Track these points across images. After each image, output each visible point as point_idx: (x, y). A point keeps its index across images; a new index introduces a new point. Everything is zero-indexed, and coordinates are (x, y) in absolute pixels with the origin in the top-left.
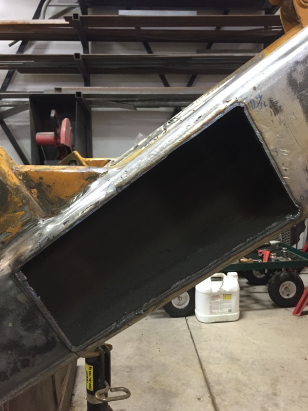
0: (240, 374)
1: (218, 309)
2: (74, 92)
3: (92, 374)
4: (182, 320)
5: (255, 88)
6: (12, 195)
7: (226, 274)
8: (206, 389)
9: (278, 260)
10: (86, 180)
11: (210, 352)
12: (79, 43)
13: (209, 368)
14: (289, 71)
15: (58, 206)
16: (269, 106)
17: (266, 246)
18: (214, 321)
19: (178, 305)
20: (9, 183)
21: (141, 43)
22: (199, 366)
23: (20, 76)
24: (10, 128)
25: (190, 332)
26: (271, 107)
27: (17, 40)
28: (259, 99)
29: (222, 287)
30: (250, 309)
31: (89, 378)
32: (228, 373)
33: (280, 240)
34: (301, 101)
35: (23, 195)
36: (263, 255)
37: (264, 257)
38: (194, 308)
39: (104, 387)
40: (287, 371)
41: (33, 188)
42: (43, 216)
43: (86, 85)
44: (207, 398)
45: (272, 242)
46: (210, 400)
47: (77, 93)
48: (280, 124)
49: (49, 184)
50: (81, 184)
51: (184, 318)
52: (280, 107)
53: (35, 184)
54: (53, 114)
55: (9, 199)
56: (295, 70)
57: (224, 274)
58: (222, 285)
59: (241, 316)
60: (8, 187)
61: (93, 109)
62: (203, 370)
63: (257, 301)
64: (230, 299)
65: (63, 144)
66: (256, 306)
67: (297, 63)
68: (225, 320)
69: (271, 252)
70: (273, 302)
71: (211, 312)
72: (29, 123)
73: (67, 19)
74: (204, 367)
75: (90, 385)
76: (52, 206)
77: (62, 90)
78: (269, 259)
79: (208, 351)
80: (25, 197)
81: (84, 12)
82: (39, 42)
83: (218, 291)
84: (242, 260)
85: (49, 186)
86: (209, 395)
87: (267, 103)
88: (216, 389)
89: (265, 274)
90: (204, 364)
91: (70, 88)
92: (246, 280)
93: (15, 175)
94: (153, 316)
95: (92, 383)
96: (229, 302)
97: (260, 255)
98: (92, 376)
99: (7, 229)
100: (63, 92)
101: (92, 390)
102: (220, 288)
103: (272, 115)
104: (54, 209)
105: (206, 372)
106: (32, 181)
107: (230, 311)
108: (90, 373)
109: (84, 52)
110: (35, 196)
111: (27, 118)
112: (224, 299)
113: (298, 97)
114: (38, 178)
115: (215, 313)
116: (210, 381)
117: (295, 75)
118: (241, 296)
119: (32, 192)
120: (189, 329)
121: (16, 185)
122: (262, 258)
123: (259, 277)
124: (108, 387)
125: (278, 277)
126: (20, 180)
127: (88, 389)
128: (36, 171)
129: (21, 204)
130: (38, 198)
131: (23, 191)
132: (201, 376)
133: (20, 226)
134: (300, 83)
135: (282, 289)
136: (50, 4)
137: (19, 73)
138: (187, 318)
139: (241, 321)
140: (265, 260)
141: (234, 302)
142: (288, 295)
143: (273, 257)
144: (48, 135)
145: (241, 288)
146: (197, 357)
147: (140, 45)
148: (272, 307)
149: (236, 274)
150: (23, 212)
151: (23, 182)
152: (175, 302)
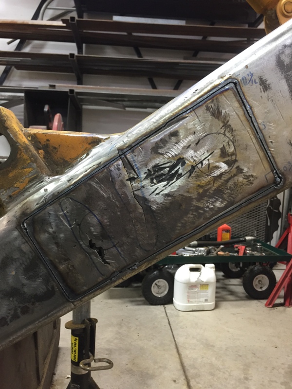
0: (214, 359)
1: (195, 298)
2: (67, 90)
3: (77, 346)
4: (160, 308)
5: (247, 67)
6: (21, 153)
7: (204, 266)
8: (182, 372)
9: (253, 254)
10: (90, 144)
11: (186, 338)
12: (74, 45)
13: (185, 353)
14: (278, 53)
15: (63, 167)
16: (259, 83)
18: (191, 310)
19: (157, 293)
20: (19, 141)
21: (132, 48)
22: (175, 350)
23: (16, 73)
25: (168, 319)
26: (260, 85)
27: (15, 39)
28: (250, 77)
29: (200, 278)
30: (225, 300)
31: (74, 349)
32: (203, 358)
33: (255, 236)
34: (287, 80)
35: (32, 154)
36: (239, 249)
37: (240, 251)
38: (172, 296)
39: (89, 358)
40: (258, 358)
41: (40, 149)
42: (49, 174)
43: (79, 84)
44: (182, 380)
45: (248, 238)
46: (186, 382)
47: (70, 90)
48: (268, 100)
49: (55, 146)
50: (84, 148)
51: (162, 306)
52: (269, 85)
53: (42, 145)
54: (46, 109)
55: (19, 156)
56: (283, 53)
57: (202, 266)
58: (200, 276)
59: (217, 306)
60: (18, 144)
61: (84, 107)
62: (179, 355)
63: (232, 293)
64: (207, 289)
66: (231, 297)
67: (285, 46)
68: (202, 309)
69: (246, 247)
70: (247, 294)
71: (188, 301)
72: (23, 117)
73: (64, 21)
74: (180, 352)
75: (75, 356)
76: (56, 167)
77: (56, 88)
78: (245, 253)
79: (185, 337)
80: (33, 156)
81: (80, 16)
82: (36, 42)
83: (196, 281)
84: (219, 253)
85: (55, 148)
86: (184, 378)
87: (258, 81)
88: (191, 372)
89: (240, 268)
90: (180, 349)
91: (63, 86)
92: (222, 274)
93: (25, 135)
94: (133, 303)
95: (77, 354)
96: (206, 292)
97: (236, 249)
98: (77, 347)
99: (16, 183)
100: (57, 89)
101: (77, 361)
102: (198, 278)
103: (261, 92)
104: (58, 169)
105: (182, 356)
106: (40, 142)
107: (206, 300)
108: (75, 344)
109: (79, 53)
110: (42, 156)
111: (22, 112)
112: (201, 289)
113: (285, 77)
114: (45, 140)
115: (192, 302)
116: (185, 364)
117: (283, 57)
118: (217, 288)
119: (40, 152)
120: (167, 316)
121: (25, 144)
122: (238, 252)
123: (234, 270)
124: (92, 357)
125: (252, 270)
126: (29, 140)
127: (73, 360)
128: (44, 134)
129: (29, 161)
130: (44, 158)
131: (32, 150)
133: (27, 182)
134: (287, 64)
135: (255, 282)
136: (48, 7)
138: (166, 306)
139: (216, 311)
140: (241, 254)
141: (210, 292)
142: (261, 288)
143: (248, 251)
145: (218, 280)
146: (174, 342)
147: (131, 49)
148: (245, 298)
149: (213, 265)
150: (31, 169)
151: (32, 143)
152: (154, 290)
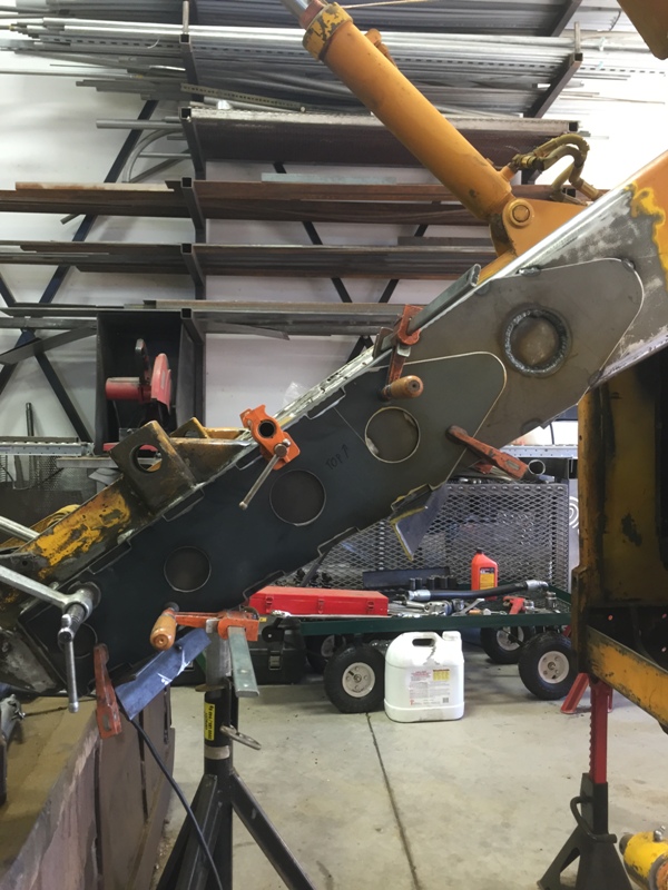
1: (426, 696)
2: (178, 309)
3: (213, 716)
4: (360, 718)
6: (171, 463)
7: (441, 635)
8: (392, 816)
9: (536, 612)
11: (404, 766)
12: (190, 220)
13: (399, 788)
17: (519, 589)
18: (418, 719)
19: (353, 691)
20: (168, 452)
21: (300, 223)
23: (76, 277)
24: (54, 368)
25: (374, 736)
27: (75, 213)
29: (432, 658)
31: (209, 721)
32: (432, 795)
35: (179, 464)
36: (511, 605)
37: (513, 607)
38: (383, 696)
40: (534, 794)
41: (187, 458)
43: (199, 298)
44: (393, 829)
45: (531, 583)
46: (398, 831)
47: (183, 310)
51: (364, 715)
53: (189, 454)
54: (140, 346)
57: (435, 634)
58: (432, 653)
59: (468, 710)
60: (168, 456)
61: (208, 336)
63: (501, 691)
64: (447, 678)
65: (155, 399)
66: (497, 698)
68: (438, 719)
69: (526, 599)
70: (529, 692)
71: (412, 702)
72: (95, 360)
73: (169, 184)
74: (391, 786)
75: (210, 732)
77: (158, 306)
78: (521, 610)
79: (402, 764)
81: (200, 172)
83: (425, 664)
84: (472, 611)
85: (200, 456)
86: (396, 824)
90: (392, 783)
91: (169, 299)
93: (172, 446)
94: (309, 711)
95: (213, 730)
96: (444, 684)
97: (507, 604)
98: (213, 719)
100: (159, 309)
101: (213, 738)
102: (429, 658)
106: (186, 452)
107: (446, 701)
108: (211, 714)
109: (198, 240)
110: (188, 465)
111: (91, 350)
112: (435, 678)
115: (418, 704)
116: (399, 805)
119: (186, 461)
120: (371, 731)
121: (174, 455)
122: (508, 609)
125: (535, 644)
126: (176, 450)
127: (207, 738)
131: (179, 460)
132: (386, 799)
135: (542, 667)
136: (142, 154)
137: (77, 270)
138: (370, 714)
139: (467, 721)
140: (514, 612)
142: (554, 677)
143: (528, 607)
144: (129, 383)
147: (299, 229)
149: (457, 634)
151: (179, 452)
152: (348, 685)
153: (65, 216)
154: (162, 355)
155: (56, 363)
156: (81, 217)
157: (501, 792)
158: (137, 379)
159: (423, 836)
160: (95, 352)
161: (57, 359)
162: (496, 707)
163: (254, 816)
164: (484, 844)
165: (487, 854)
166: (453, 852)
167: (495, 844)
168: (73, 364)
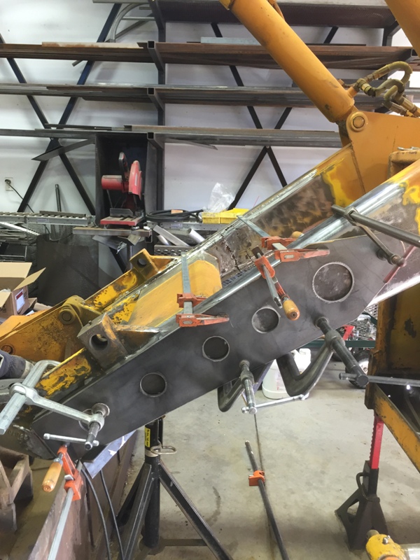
7: (298, 351)
8: (258, 461)
9: (360, 338)
11: (269, 428)
12: (153, 65)
15: (134, 348)
18: (281, 398)
20: (111, 339)
23: (84, 103)
31: (147, 437)
32: (283, 449)
36: (345, 331)
38: (262, 383)
41: (122, 339)
42: (128, 355)
54: (122, 157)
62: (259, 444)
65: (131, 192)
73: (141, 45)
75: (148, 443)
76: (131, 348)
77: (133, 129)
78: (351, 336)
86: (260, 467)
88: (267, 462)
90: (261, 439)
91: (141, 127)
93: (114, 333)
100: (134, 131)
101: (149, 446)
105: (262, 446)
108: (148, 434)
109: (160, 85)
110: (123, 343)
115: (282, 390)
124: (160, 444)
126: (117, 336)
127: (146, 445)
131: (118, 342)
132: (256, 449)
136: (124, 17)
137: (83, 100)
140: (346, 338)
143: (354, 334)
144: (114, 179)
146: (256, 432)
148: (348, 387)
149: (309, 351)
153: (74, 61)
154: (136, 162)
155: (72, 159)
156: (84, 63)
157: (323, 450)
158: (120, 177)
159: (274, 475)
160: (94, 153)
161: (73, 157)
162: (329, 391)
163: (171, 485)
164: (308, 484)
165: (309, 490)
166: (290, 487)
167: (314, 484)
168: (82, 160)
